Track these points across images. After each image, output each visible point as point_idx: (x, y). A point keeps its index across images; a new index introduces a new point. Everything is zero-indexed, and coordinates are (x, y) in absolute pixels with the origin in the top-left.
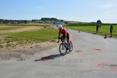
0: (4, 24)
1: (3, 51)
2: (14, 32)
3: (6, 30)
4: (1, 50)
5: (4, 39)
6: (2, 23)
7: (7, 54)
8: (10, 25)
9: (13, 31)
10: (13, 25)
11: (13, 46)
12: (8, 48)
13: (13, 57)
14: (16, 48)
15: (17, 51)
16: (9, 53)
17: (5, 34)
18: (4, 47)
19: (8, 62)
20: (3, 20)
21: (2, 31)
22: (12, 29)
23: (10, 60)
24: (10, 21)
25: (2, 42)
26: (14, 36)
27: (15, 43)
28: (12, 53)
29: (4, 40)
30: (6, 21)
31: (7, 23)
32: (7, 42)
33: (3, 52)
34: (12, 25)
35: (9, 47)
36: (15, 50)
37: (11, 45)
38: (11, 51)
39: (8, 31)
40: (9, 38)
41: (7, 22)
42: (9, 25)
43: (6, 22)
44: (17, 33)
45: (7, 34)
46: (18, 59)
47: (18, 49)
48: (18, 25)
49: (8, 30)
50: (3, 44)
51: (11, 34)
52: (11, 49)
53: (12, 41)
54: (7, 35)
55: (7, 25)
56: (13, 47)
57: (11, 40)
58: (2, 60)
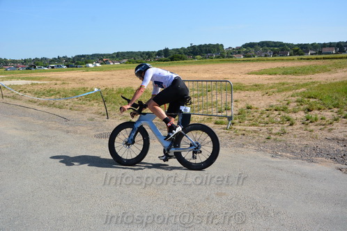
0: (296, 57)
1: (295, 135)
2: (324, 80)
3: (299, 73)
4: (291, 131)
5: (297, 101)
6: (290, 55)
7: (306, 146)
8: (312, 59)
9: (322, 78)
10: (321, 59)
11: (324, 122)
12: (308, 129)
13: (323, 156)
14: (332, 129)
15: (337, 140)
16: (311, 142)
17: (298, 86)
18: (298, 125)
19: (307, 167)
20: (292, 44)
21: (290, 76)
22: (318, 72)
23: (316, 164)
24: (311, 47)
25: (290, 108)
26: (324, 93)
27: (328, 115)
28: (321, 145)
29: (296, 104)
30: (302, 48)
31: (302, 54)
32: (304, 110)
33: (295, 137)
34: (317, 59)
35: (312, 127)
36: (329, 135)
37: (316, 120)
38: (317, 138)
39: (308, 77)
40: (309, 97)
41: (304, 51)
42: (308, 59)
43: (300, 50)
44: (335, 84)
45: (303, 86)
46: (340, 166)
47: (341, 136)
48: (336, 58)
49: (307, 74)
50: (293, 116)
51: (316, 85)
52: (318, 133)
53: (319, 109)
54: (303, 89)
55: (304, 59)
56: (322, 127)
57: (316, 103)
58: (292, 161)
